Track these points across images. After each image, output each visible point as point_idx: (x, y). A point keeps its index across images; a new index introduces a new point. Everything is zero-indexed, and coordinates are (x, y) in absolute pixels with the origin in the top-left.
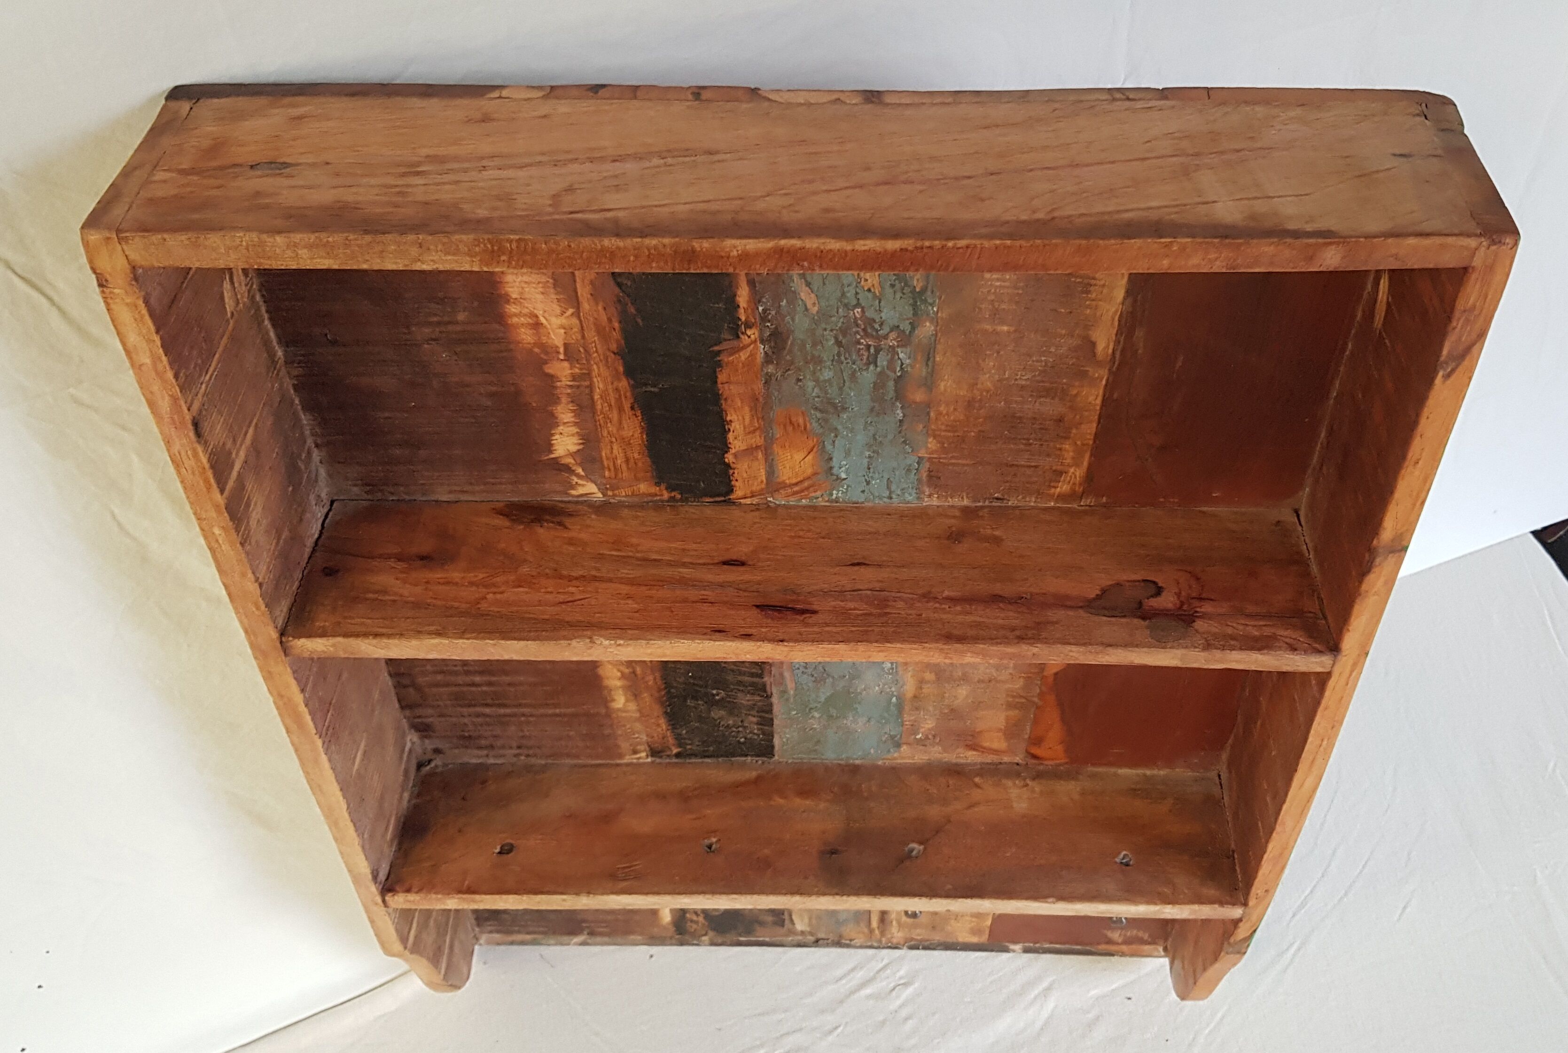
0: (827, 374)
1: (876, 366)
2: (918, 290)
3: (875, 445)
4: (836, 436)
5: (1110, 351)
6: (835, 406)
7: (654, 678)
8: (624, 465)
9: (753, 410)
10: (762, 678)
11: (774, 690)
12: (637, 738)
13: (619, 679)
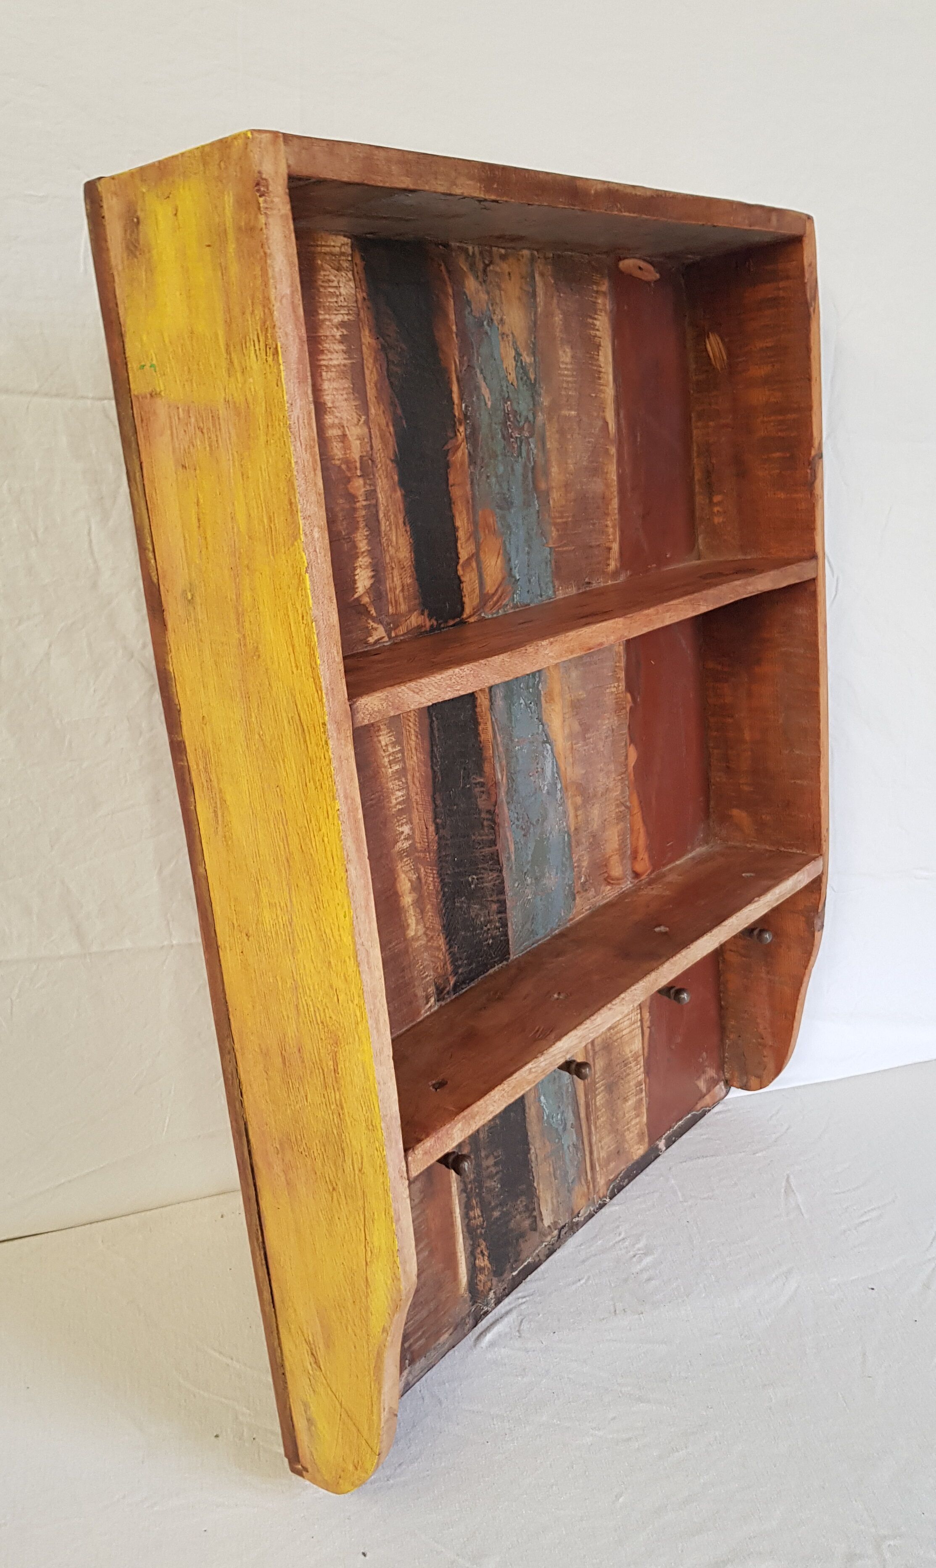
0: (501, 469)
1: (522, 458)
2: (533, 382)
3: (529, 538)
4: (510, 534)
5: (615, 430)
6: (507, 501)
7: (434, 878)
8: (401, 595)
9: (468, 514)
10: (496, 845)
11: (503, 859)
12: (427, 976)
13: (410, 893)
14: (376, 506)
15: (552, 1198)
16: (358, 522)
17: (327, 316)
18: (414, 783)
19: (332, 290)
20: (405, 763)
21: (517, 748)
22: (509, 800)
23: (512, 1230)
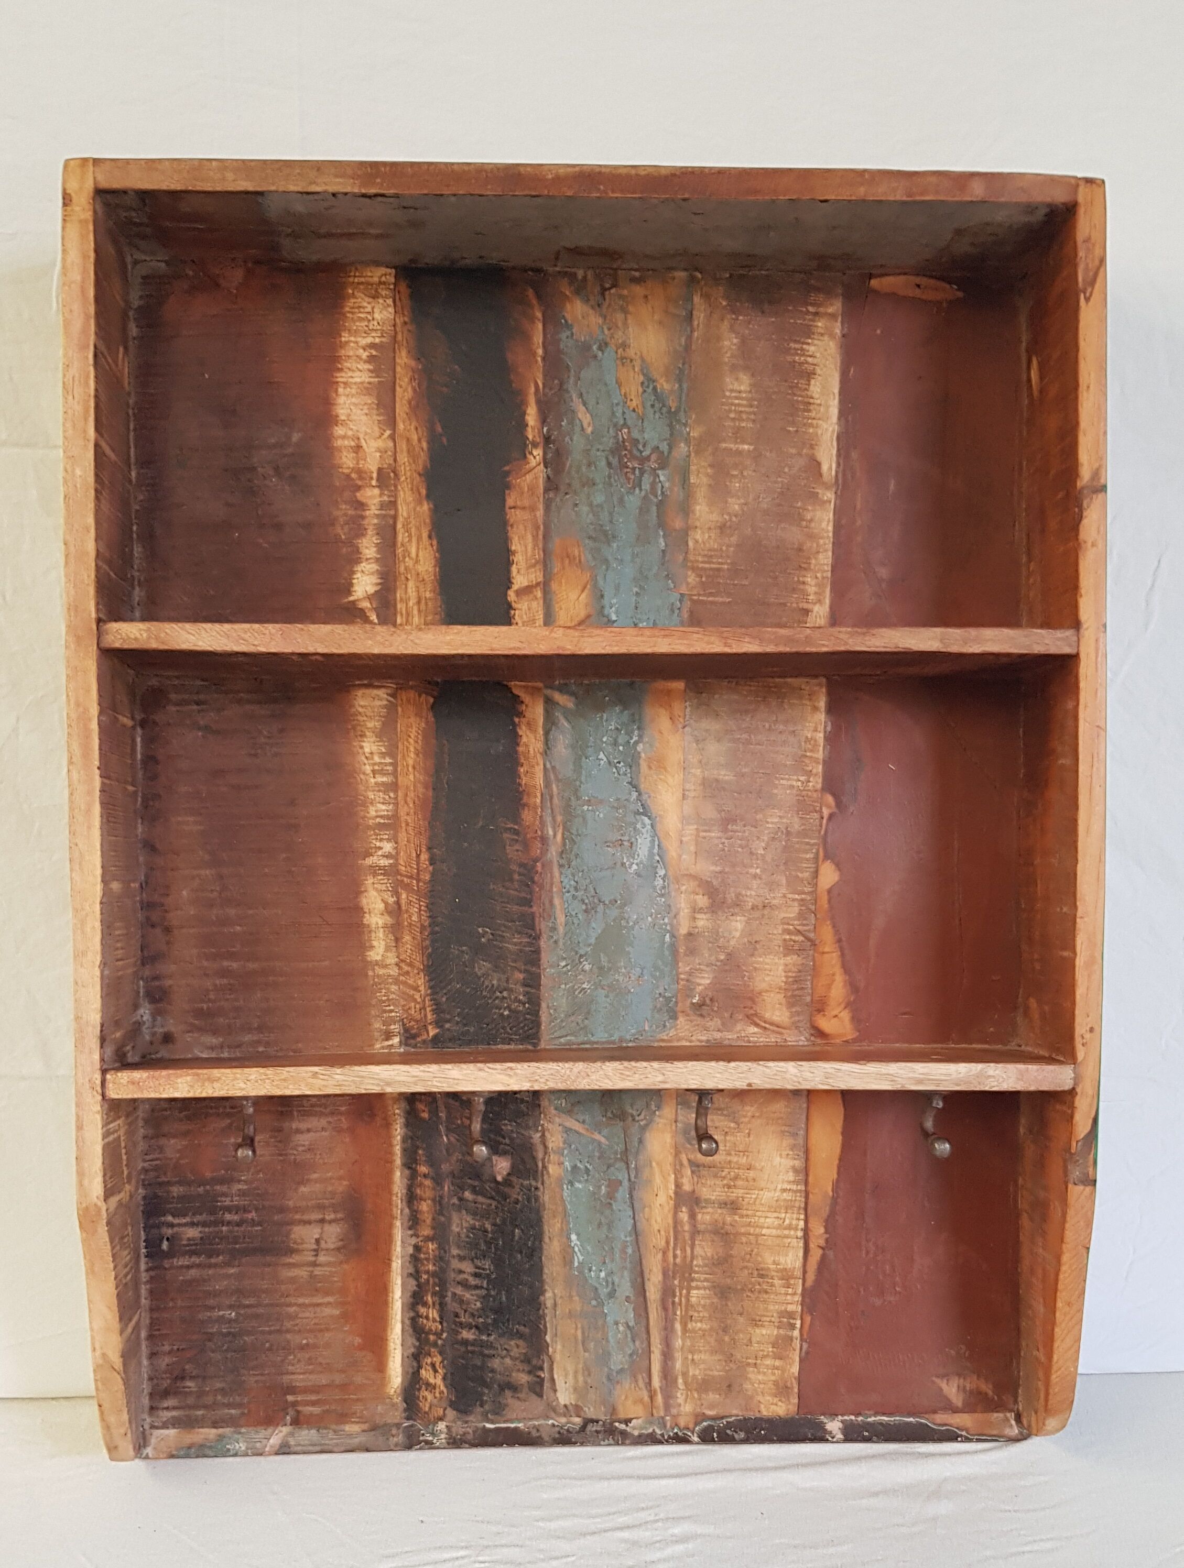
0: (599, 499)
1: (641, 490)
2: (673, 410)
3: (641, 578)
4: (607, 570)
5: (833, 473)
6: (605, 533)
7: (420, 910)
8: (416, 608)
9: (535, 537)
10: (531, 907)
11: (543, 925)
12: (391, 1011)
13: (382, 914)
14: (395, 518)
15: (576, 1372)
16: (366, 529)
17: (352, 339)
18: (406, 802)
19: (362, 315)
20: (396, 778)
21: (586, 808)
22: (562, 862)
23: (493, 1371)
